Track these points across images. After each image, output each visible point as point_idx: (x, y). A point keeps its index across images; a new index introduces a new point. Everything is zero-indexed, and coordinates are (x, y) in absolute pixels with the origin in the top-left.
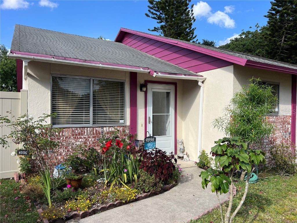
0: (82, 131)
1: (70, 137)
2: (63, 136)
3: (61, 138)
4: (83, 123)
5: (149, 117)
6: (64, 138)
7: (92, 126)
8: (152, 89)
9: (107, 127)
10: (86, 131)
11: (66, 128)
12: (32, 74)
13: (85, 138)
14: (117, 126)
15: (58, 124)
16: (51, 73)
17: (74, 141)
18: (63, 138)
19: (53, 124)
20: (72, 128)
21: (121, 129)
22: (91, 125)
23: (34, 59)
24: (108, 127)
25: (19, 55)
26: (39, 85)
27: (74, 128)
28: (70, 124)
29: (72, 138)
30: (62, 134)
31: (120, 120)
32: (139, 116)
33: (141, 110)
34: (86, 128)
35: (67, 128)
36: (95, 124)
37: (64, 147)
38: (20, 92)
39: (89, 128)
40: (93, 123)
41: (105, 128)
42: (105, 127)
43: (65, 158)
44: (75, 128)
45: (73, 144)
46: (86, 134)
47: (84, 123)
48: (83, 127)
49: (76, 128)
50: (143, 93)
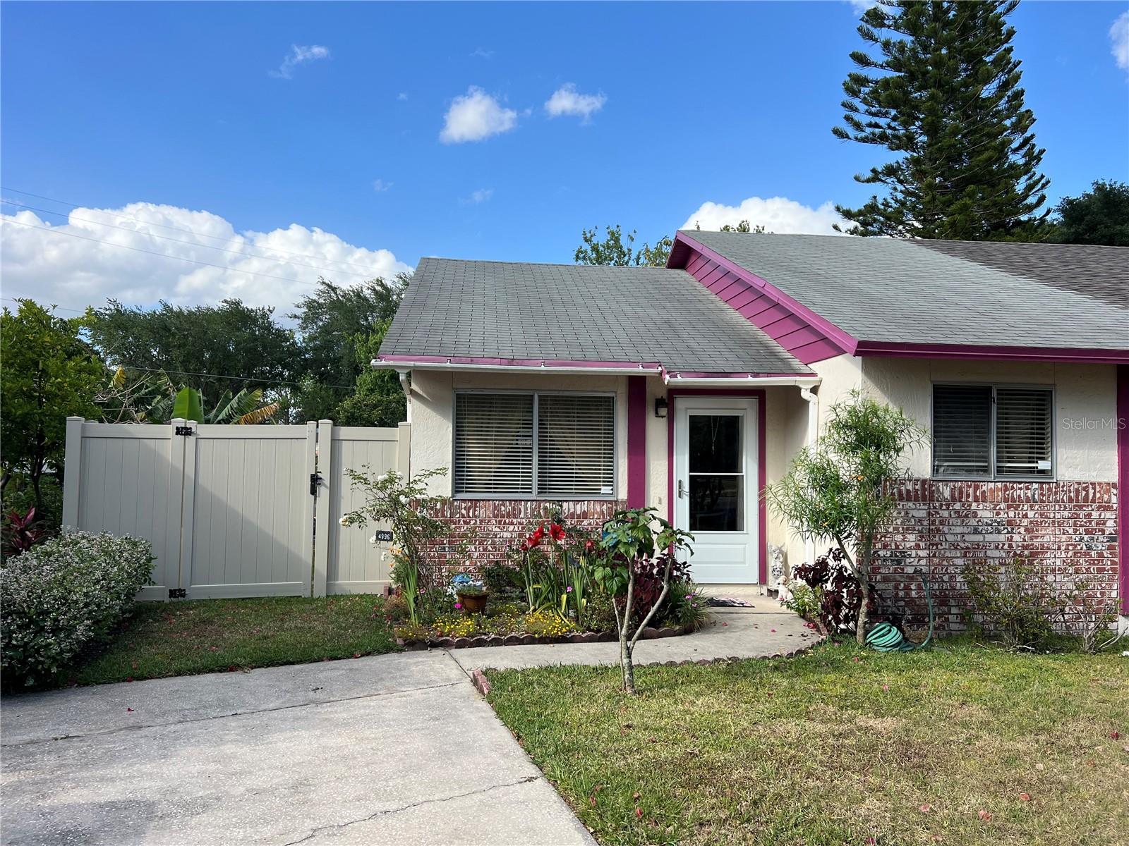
0: (514, 510)
1: (489, 521)
2: (476, 516)
3: (472, 522)
4: (517, 492)
5: (680, 482)
6: (478, 522)
7: (535, 498)
8: (688, 410)
9: (570, 501)
10: (522, 510)
11: (481, 500)
12: (419, 392)
13: (520, 524)
14: (594, 501)
15: (467, 492)
16: (454, 386)
17: (498, 530)
18: (476, 521)
19: (457, 492)
20: (494, 500)
21: (605, 507)
22: (534, 496)
23: (415, 367)
24: (573, 501)
25: (391, 363)
26: (431, 412)
27: (497, 502)
28: (491, 492)
29: (494, 522)
30: (474, 513)
31: (604, 485)
32: (652, 477)
33: (656, 462)
34: (523, 502)
35: (483, 500)
36: (543, 495)
37: (476, 541)
38: (397, 427)
39: (529, 503)
40: (538, 492)
41: (565, 505)
42: (566, 501)
43: (479, 564)
44: (499, 500)
45: (496, 535)
46: (522, 515)
47: (520, 492)
48: (517, 501)
49: (502, 500)
50: (664, 422)
